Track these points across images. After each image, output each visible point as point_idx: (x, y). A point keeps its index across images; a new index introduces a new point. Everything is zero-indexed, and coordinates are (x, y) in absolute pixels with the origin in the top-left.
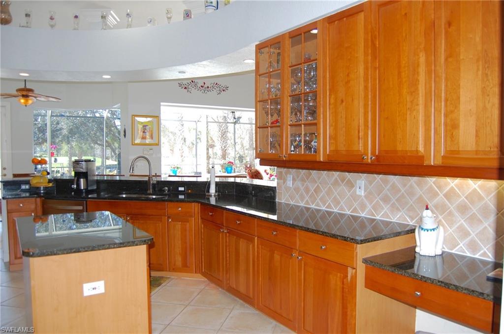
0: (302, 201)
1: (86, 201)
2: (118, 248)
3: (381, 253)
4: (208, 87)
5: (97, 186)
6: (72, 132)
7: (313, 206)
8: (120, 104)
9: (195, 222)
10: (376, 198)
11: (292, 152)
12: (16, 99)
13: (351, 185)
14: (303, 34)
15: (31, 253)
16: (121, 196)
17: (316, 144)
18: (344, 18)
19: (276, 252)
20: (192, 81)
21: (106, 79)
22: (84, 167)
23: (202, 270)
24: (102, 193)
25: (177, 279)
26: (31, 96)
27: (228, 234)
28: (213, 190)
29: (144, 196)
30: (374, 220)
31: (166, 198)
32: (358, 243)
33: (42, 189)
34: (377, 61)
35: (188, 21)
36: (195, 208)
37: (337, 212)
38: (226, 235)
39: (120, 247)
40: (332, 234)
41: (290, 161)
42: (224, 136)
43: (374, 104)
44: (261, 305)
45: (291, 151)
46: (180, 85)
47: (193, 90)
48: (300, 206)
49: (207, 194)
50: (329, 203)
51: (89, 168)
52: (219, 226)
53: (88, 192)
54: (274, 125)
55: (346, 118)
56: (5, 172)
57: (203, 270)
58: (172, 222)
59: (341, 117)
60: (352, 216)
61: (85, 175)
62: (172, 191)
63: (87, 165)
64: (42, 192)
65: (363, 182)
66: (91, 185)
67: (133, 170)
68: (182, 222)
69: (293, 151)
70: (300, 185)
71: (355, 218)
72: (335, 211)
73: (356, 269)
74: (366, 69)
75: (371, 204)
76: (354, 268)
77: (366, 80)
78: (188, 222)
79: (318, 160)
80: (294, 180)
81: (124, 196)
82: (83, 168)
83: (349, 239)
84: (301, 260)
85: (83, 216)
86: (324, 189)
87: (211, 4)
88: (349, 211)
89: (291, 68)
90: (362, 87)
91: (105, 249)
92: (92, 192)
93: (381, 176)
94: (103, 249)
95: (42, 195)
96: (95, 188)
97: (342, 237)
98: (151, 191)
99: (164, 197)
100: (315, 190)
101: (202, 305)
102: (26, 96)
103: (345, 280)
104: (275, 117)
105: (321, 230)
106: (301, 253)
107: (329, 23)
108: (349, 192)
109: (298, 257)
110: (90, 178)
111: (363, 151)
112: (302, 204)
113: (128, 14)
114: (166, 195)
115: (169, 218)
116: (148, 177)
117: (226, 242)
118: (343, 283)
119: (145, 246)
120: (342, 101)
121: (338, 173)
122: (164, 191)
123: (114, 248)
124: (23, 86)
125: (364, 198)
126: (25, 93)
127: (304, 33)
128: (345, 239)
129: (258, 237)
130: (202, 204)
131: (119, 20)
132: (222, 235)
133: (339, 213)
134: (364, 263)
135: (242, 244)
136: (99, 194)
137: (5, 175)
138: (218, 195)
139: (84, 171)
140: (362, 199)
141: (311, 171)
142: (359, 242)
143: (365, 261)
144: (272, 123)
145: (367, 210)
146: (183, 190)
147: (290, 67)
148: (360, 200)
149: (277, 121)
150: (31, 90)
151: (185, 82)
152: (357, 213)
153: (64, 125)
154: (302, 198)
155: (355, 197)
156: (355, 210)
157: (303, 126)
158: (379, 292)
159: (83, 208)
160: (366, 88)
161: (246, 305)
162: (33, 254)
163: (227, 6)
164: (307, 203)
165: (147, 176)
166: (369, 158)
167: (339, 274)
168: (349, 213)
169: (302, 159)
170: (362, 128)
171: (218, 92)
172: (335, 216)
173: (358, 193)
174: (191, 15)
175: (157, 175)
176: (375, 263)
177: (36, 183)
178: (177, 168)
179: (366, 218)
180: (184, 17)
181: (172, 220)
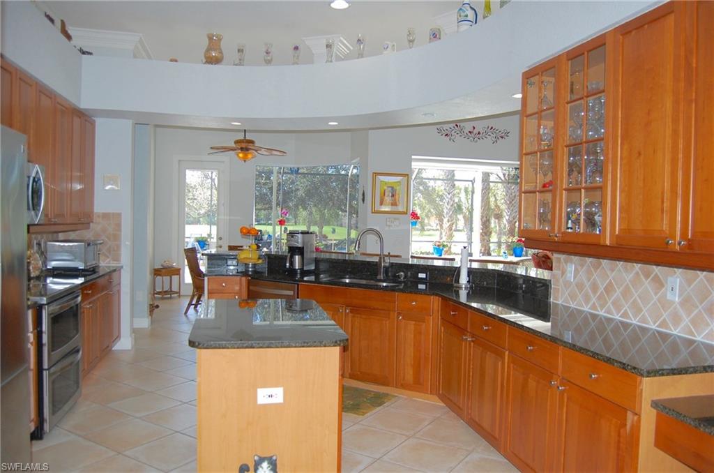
0: (587, 303)
1: (298, 285)
2: (301, 347)
3: (687, 396)
4: (479, 133)
5: (316, 266)
6: (309, 194)
7: (602, 313)
8: (359, 158)
9: (433, 323)
10: (697, 307)
11: (570, 230)
12: (234, 153)
13: (659, 283)
14: (586, 53)
15: (197, 344)
16: (343, 280)
17: (600, 218)
18: (644, 25)
19: (531, 375)
20: (457, 125)
21: (334, 125)
23: (439, 391)
24: (322, 276)
25: (406, 399)
26: (251, 149)
27: (472, 344)
28: (464, 279)
29: (372, 282)
30: (691, 342)
31: (401, 287)
32: (642, 375)
33: (250, 266)
34: (694, 88)
35: (436, 43)
36: (435, 302)
37: (636, 325)
38: (470, 344)
39: (303, 347)
40: (607, 357)
41: (564, 243)
42: (513, 202)
43: (687, 158)
44: (508, 450)
45: (568, 228)
46: (439, 131)
47: (458, 139)
48: (584, 311)
49: (455, 285)
50: (626, 310)
51: (305, 242)
52: (463, 331)
53: (305, 273)
54: (545, 189)
55: (644, 180)
56: (221, 243)
57: (441, 392)
58: (404, 321)
59: (637, 178)
60: (658, 332)
61: (300, 251)
62: (411, 277)
63: (303, 239)
64: (250, 269)
65: (678, 280)
66: (309, 264)
67: (359, 247)
68: (415, 321)
69: (571, 228)
70: (585, 280)
71: (664, 336)
72: (634, 322)
73: (640, 416)
74: (676, 102)
75: (689, 315)
76: (636, 414)
77: (675, 120)
78: (424, 322)
79: (602, 243)
80: (576, 271)
81: (347, 281)
82: (299, 241)
83: (629, 367)
84: (562, 392)
85: (296, 304)
86: (619, 288)
87: (466, 19)
88: (654, 324)
89: (569, 105)
90: (669, 132)
91: (284, 347)
92: (308, 273)
93: (705, 273)
94: (282, 347)
95: (250, 273)
96: (313, 268)
97: (621, 363)
98: (381, 277)
99: (397, 286)
100: (606, 289)
101: (430, 439)
102: (245, 150)
103: (622, 431)
104: (549, 178)
105: (592, 350)
106: (565, 381)
107: (622, 35)
108: (656, 294)
109: (558, 388)
110: (306, 255)
111: (668, 232)
112: (586, 309)
113: (359, 40)
114: (400, 282)
115: (399, 314)
116: (378, 258)
117: (470, 354)
118: (619, 435)
119: (338, 349)
120: (640, 154)
121: (639, 265)
122: (399, 277)
123: (296, 347)
125: (678, 306)
126: (244, 145)
127: (588, 52)
128: (624, 366)
129: (509, 352)
130: (444, 298)
131: (351, 48)
132: (466, 344)
133: (639, 327)
134: (654, 408)
135: (490, 358)
136: (317, 276)
137: (221, 247)
138: (471, 287)
139: (300, 246)
140: (675, 308)
141: (601, 260)
142: (645, 374)
143: (655, 404)
144: (544, 186)
145: (682, 325)
146: (424, 277)
147: (568, 103)
148: (672, 308)
149: (551, 183)
150: (252, 142)
151: (446, 127)
152: (666, 329)
153: (301, 186)
154: (587, 299)
155: (665, 304)
156: (663, 324)
157: (583, 190)
158: (675, 456)
159: (294, 293)
160: (675, 132)
161: (492, 449)
162: (199, 344)
163: (486, 19)
164: (594, 307)
165: (377, 255)
166: (677, 243)
167: (614, 420)
168: (654, 327)
169: (581, 240)
170: (667, 195)
171: (494, 139)
172: (634, 330)
173: (669, 296)
174: (440, 35)
175: (391, 254)
176: (670, 410)
177: (244, 258)
178: (444, 246)
179: (679, 337)
180: (430, 39)
181: (403, 318)
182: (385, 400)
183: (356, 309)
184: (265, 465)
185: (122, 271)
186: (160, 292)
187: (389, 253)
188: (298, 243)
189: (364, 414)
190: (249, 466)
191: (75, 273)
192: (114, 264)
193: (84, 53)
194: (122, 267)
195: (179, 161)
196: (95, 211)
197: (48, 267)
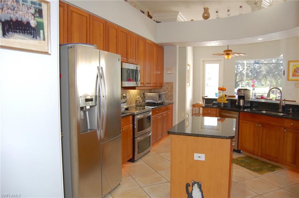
1: (239, 112)
5: (251, 105)
12: (224, 56)
16: (262, 112)
21: (261, 40)
22: (242, 93)
24: (254, 109)
25: (287, 170)
26: (231, 54)
29: (275, 113)
33: (222, 104)
51: (245, 94)
53: (245, 108)
58: (287, 132)
61: (243, 98)
63: (244, 92)
66: (246, 104)
68: (293, 133)
78: (297, 134)
81: (264, 112)
92: (247, 108)
95: (221, 107)
96: (249, 105)
98: (281, 110)
99: (288, 116)
102: (228, 54)
110: (245, 99)
114: (290, 114)
115: (285, 129)
116: (279, 101)
122: (289, 111)
124: (227, 49)
136: (251, 109)
150: (231, 51)
159: (238, 116)
175: (286, 100)
177: (220, 100)
181: (287, 130)
182: (276, 169)
183: (264, 125)
184: (196, 185)
185: (173, 104)
186: (195, 114)
187: (285, 99)
188: (242, 94)
189: (262, 174)
190: (190, 184)
191: (154, 105)
192: (170, 102)
193: (158, 22)
194: (173, 103)
195: (203, 61)
196: (164, 82)
197: (146, 102)
